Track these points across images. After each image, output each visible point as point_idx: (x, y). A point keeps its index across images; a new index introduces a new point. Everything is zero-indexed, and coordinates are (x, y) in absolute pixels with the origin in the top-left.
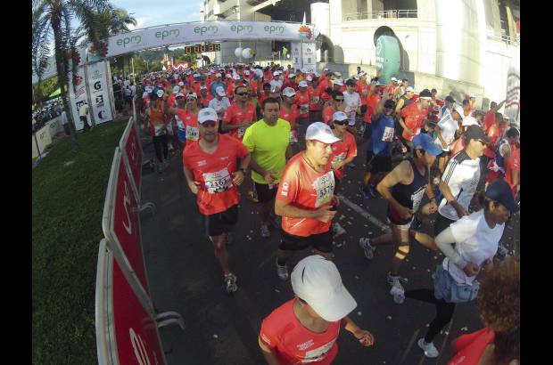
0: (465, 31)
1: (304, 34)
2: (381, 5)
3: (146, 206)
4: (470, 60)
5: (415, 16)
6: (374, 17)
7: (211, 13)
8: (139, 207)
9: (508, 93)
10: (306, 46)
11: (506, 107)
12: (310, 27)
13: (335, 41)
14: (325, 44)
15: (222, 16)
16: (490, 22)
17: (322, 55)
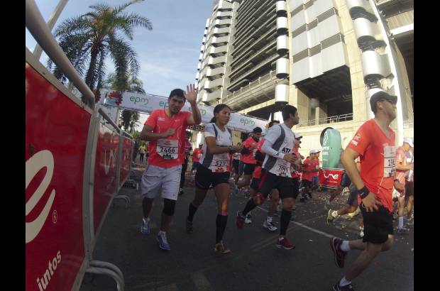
5: (351, 119)
6: (320, 123)
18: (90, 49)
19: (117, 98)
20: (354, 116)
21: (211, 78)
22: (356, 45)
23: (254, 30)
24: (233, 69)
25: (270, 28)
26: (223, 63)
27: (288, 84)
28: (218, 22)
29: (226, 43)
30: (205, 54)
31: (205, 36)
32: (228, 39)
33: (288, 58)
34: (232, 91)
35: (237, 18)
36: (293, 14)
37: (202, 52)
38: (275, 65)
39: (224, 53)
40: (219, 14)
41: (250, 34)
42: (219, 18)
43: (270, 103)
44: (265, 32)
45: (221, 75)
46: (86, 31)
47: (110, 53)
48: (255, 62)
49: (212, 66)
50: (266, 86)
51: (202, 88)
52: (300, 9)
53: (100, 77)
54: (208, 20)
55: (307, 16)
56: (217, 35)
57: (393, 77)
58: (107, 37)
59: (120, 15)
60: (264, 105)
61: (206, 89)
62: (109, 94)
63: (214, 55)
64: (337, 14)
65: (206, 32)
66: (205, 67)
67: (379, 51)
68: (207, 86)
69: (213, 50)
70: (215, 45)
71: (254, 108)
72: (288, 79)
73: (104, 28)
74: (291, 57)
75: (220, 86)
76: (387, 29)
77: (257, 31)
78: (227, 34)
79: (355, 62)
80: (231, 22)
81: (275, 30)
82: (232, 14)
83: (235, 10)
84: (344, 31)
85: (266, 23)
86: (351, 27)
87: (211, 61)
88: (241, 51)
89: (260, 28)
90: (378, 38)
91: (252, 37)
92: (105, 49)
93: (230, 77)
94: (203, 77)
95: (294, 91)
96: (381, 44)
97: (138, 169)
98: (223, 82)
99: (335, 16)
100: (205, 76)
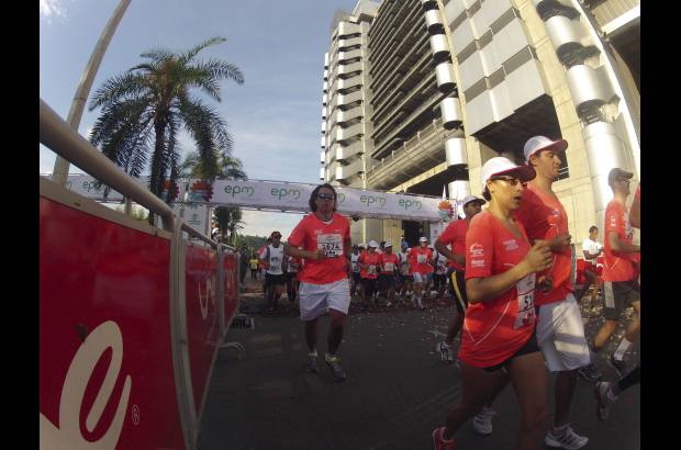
1: (445, 211)
5: (567, 176)
18: (152, 120)
19: (204, 191)
20: (570, 171)
21: (344, 143)
22: (556, 60)
23: (399, 61)
24: (376, 124)
25: (421, 55)
26: (360, 118)
27: (463, 136)
28: (341, 56)
29: (359, 87)
30: (330, 107)
31: (326, 79)
32: (362, 80)
33: (457, 96)
34: (379, 159)
35: (369, 47)
36: (454, 27)
37: (325, 104)
38: (439, 109)
39: (359, 102)
40: (341, 43)
41: (393, 68)
42: (343, 49)
43: (439, 169)
44: (415, 62)
45: (360, 136)
46: (141, 95)
47: (183, 124)
48: (408, 110)
49: (344, 125)
50: (430, 143)
51: (333, 159)
52: (462, 18)
53: (174, 162)
54: (327, 55)
55: (475, 28)
56: (343, 77)
57: (619, 99)
58: (176, 99)
59: (191, 64)
60: (431, 173)
61: (339, 161)
62: (191, 185)
63: (343, 108)
64: (519, 16)
65: (326, 74)
66: (332, 127)
67: (590, 62)
68: (340, 156)
69: (341, 100)
70: (343, 92)
71: (417, 180)
72: (462, 128)
73: (170, 87)
74: (461, 94)
75: (360, 154)
76: (597, 27)
77: (403, 61)
78: (359, 72)
79: (559, 87)
80: (362, 53)
81: (431, 57)
82: (362, 40)
83: (364, 35)
84: (534, 41)
85: (414, 48)
86: (543, 33)
87: (341, 116)
88: (385, 96)
89: (407, 56)
90: (585, 43)
91: (398, 72)
92: (176, 118)
93: (373, 137)
94: (332, 144)
95: (474, 146)
96: (592, 52)
97: (250, 295)
98: (364, 146)
99: (516, 20)
100: (335, 141)
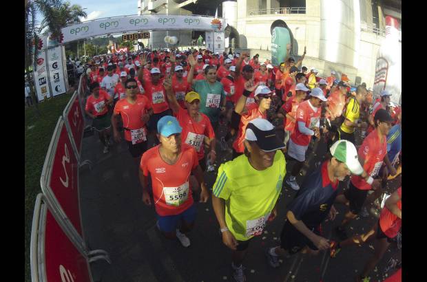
0: (343, 24)
1: (216, 25)
2: (278, 4)
3: (84, 163)
4: (346, 47)
5: (304, 12)
6: (272, 13)
7: (146, 8)
8: (79, 163)
9: (376, 72)
10: (217, 35)
11: (375, 83)
12: (221, 20)
13: (240, 31)
14: (232, 33)
15: (154, 11)
16: (364, 18)
17: (230, 42)
20: (307, 10)
